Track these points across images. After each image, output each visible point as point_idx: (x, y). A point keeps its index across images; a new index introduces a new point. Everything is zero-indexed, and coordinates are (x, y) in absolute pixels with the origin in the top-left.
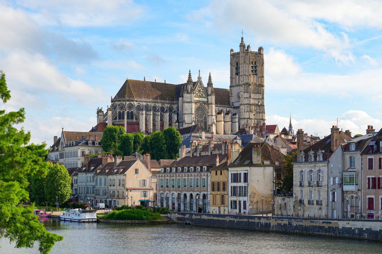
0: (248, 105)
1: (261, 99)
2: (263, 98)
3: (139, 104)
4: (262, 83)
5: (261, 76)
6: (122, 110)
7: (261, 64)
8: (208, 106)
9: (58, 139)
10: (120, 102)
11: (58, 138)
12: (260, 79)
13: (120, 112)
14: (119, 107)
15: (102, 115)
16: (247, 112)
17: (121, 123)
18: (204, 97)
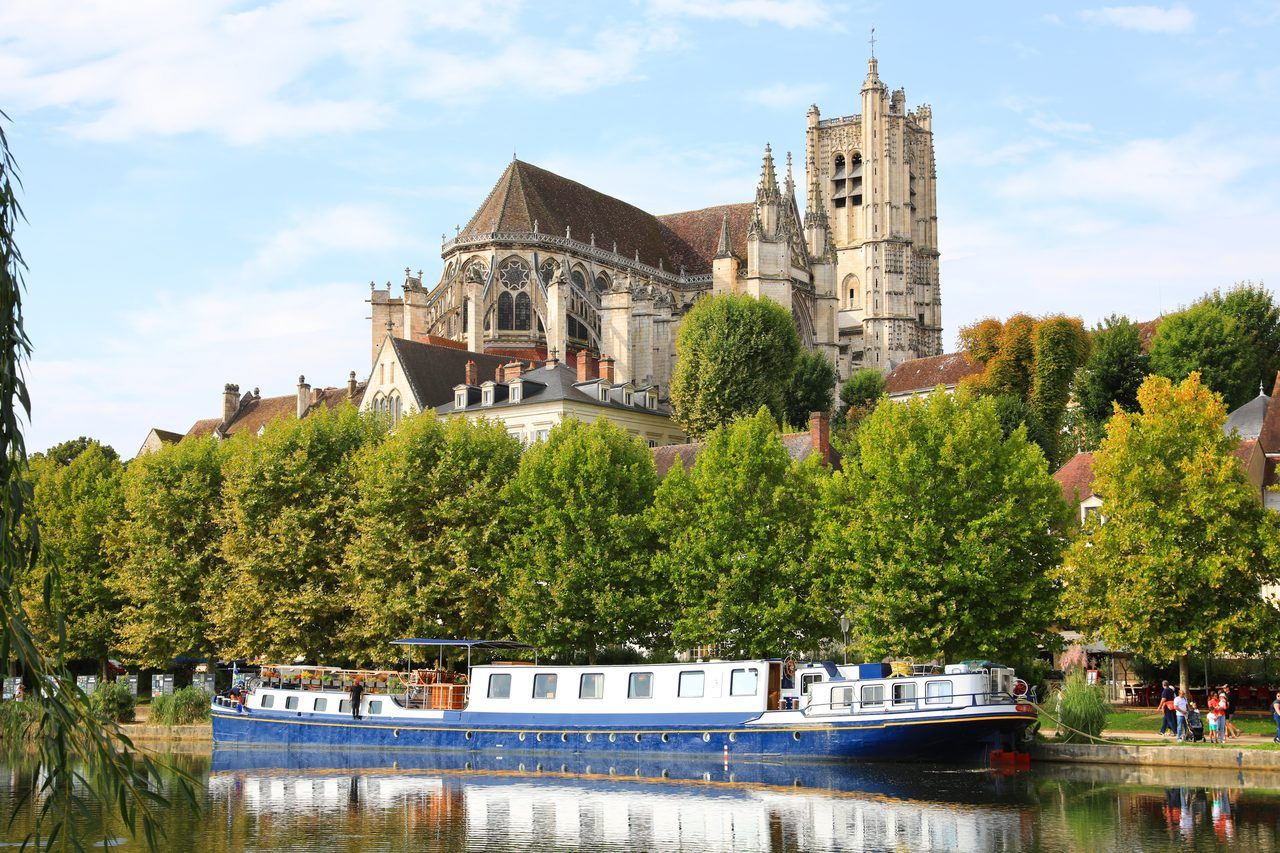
0: (901, 323)
1: (927, 305)
2: (937, 302)
3: (579, 269)
4: (934, 243)
5: (928, 218)
6: (514, 288)
7: (927, 169)
8: (814, 306)
9: (241, 398)
10: (507, 253)
11: (242, 393)
12: (922, 229)
13: (505, 295)
14: (502, 276)
15: (420, 303)
16: (896, 349)
17: (514, 345)
18: (802, 269)
